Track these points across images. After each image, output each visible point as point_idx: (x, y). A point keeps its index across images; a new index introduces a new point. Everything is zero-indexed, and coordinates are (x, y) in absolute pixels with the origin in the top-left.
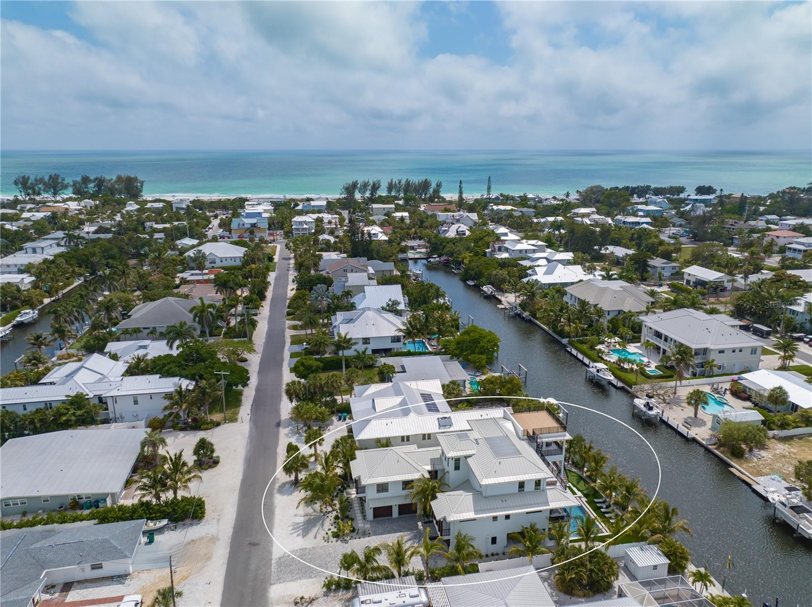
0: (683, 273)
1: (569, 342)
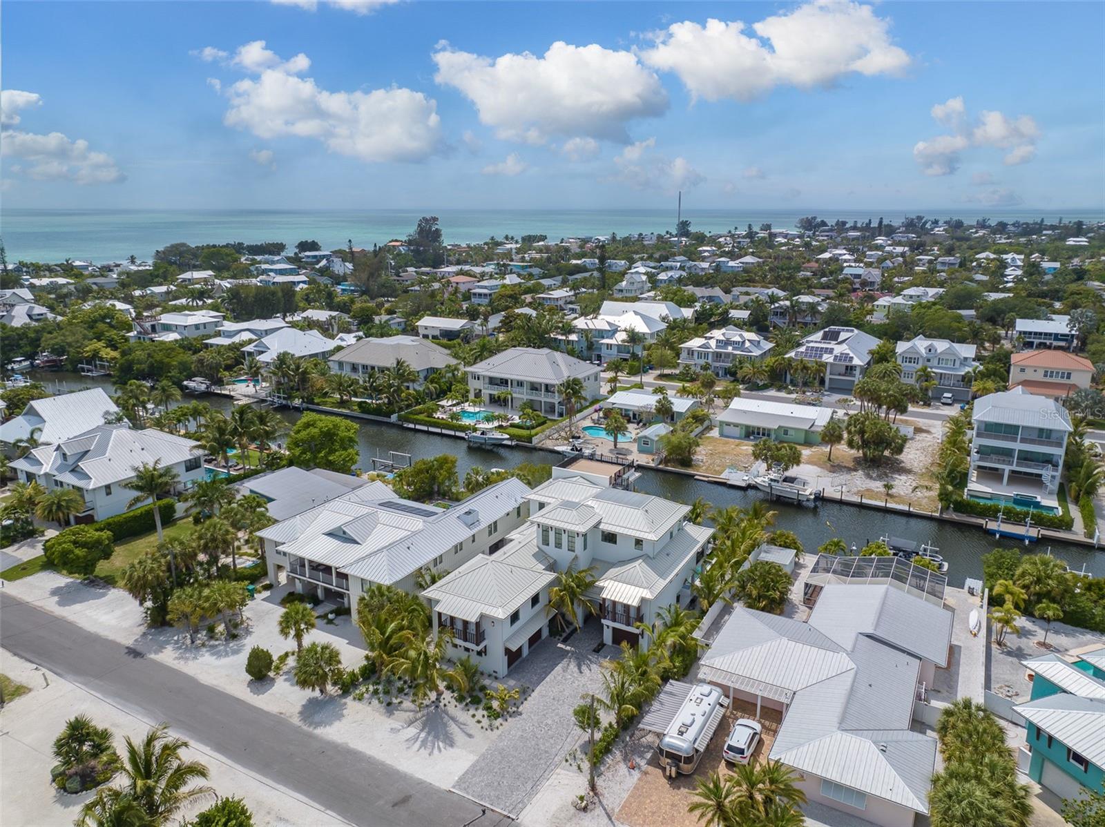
0: (417, 326)
1: (400, 418)
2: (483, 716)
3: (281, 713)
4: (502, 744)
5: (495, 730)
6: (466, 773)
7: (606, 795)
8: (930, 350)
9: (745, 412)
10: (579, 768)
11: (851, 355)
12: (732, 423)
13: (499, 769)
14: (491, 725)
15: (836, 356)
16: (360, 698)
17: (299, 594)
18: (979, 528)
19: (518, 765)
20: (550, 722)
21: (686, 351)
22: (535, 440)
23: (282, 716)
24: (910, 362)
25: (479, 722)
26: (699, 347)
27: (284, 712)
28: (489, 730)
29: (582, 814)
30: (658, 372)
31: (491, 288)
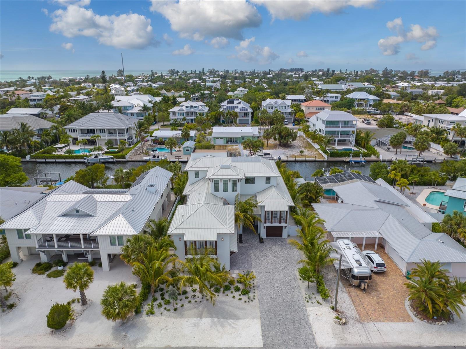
1: (32, 158)
2: (240, 295)
3: (99, 346)
4: (265, 307)
5: (254, 300)
6: (263, 332)
7: (346, 311)
8: (276, 103)
9: (221, 132)
10: (318, 303)
11: (246, 108)
12: (220, 137)
13: (278, 321)
14: (249, 298)
15: (240, 109)
16: (151, 313)
17: (45, 263)
18: (343, 161)
19: (286, 315)
20: (278, 285)
21: (172, 113)
22: (127, 157)
23: (101, 347)
24: (270, 109)
25: (240, 299)
26: (179, 110)
27: (100, 344)
28: (251, 302)
29: (346, 326)
30: (162, 124)
31: (41, 96)
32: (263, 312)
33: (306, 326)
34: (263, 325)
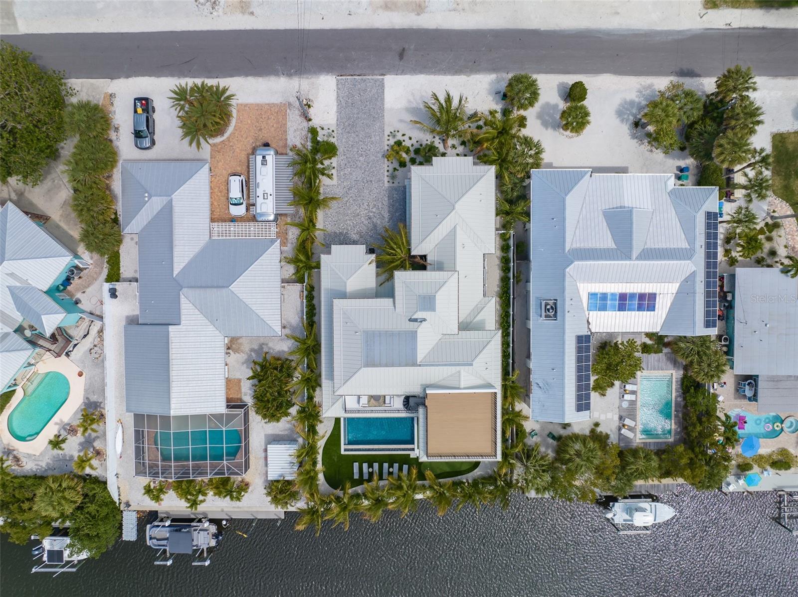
2: (404, 141)
5: (389, 134)
6: (383, 92)
10: (323, 129)
13: (367, 106)
14: (395, 136)
19: (358, 114)
25: (404, 135)
28: (393, 131)
32: (381, 117)
33: (341, 99)
34: (383, 99)
